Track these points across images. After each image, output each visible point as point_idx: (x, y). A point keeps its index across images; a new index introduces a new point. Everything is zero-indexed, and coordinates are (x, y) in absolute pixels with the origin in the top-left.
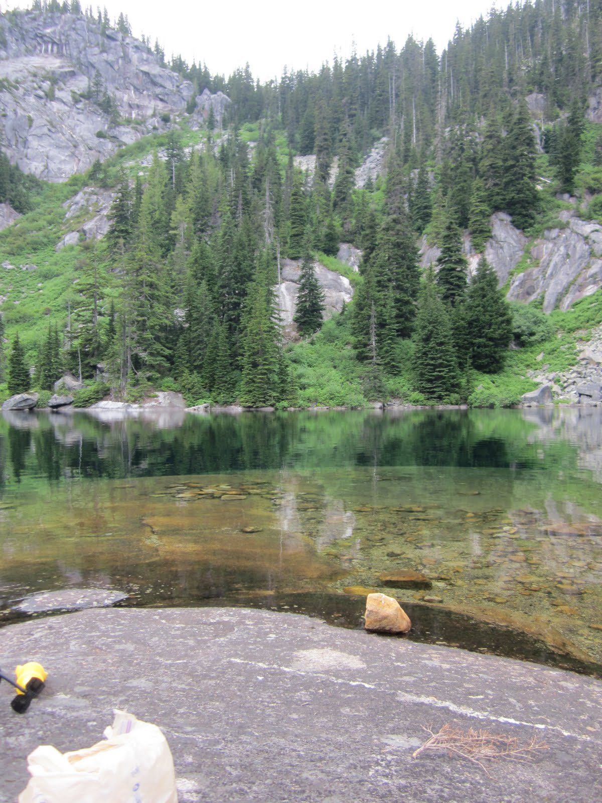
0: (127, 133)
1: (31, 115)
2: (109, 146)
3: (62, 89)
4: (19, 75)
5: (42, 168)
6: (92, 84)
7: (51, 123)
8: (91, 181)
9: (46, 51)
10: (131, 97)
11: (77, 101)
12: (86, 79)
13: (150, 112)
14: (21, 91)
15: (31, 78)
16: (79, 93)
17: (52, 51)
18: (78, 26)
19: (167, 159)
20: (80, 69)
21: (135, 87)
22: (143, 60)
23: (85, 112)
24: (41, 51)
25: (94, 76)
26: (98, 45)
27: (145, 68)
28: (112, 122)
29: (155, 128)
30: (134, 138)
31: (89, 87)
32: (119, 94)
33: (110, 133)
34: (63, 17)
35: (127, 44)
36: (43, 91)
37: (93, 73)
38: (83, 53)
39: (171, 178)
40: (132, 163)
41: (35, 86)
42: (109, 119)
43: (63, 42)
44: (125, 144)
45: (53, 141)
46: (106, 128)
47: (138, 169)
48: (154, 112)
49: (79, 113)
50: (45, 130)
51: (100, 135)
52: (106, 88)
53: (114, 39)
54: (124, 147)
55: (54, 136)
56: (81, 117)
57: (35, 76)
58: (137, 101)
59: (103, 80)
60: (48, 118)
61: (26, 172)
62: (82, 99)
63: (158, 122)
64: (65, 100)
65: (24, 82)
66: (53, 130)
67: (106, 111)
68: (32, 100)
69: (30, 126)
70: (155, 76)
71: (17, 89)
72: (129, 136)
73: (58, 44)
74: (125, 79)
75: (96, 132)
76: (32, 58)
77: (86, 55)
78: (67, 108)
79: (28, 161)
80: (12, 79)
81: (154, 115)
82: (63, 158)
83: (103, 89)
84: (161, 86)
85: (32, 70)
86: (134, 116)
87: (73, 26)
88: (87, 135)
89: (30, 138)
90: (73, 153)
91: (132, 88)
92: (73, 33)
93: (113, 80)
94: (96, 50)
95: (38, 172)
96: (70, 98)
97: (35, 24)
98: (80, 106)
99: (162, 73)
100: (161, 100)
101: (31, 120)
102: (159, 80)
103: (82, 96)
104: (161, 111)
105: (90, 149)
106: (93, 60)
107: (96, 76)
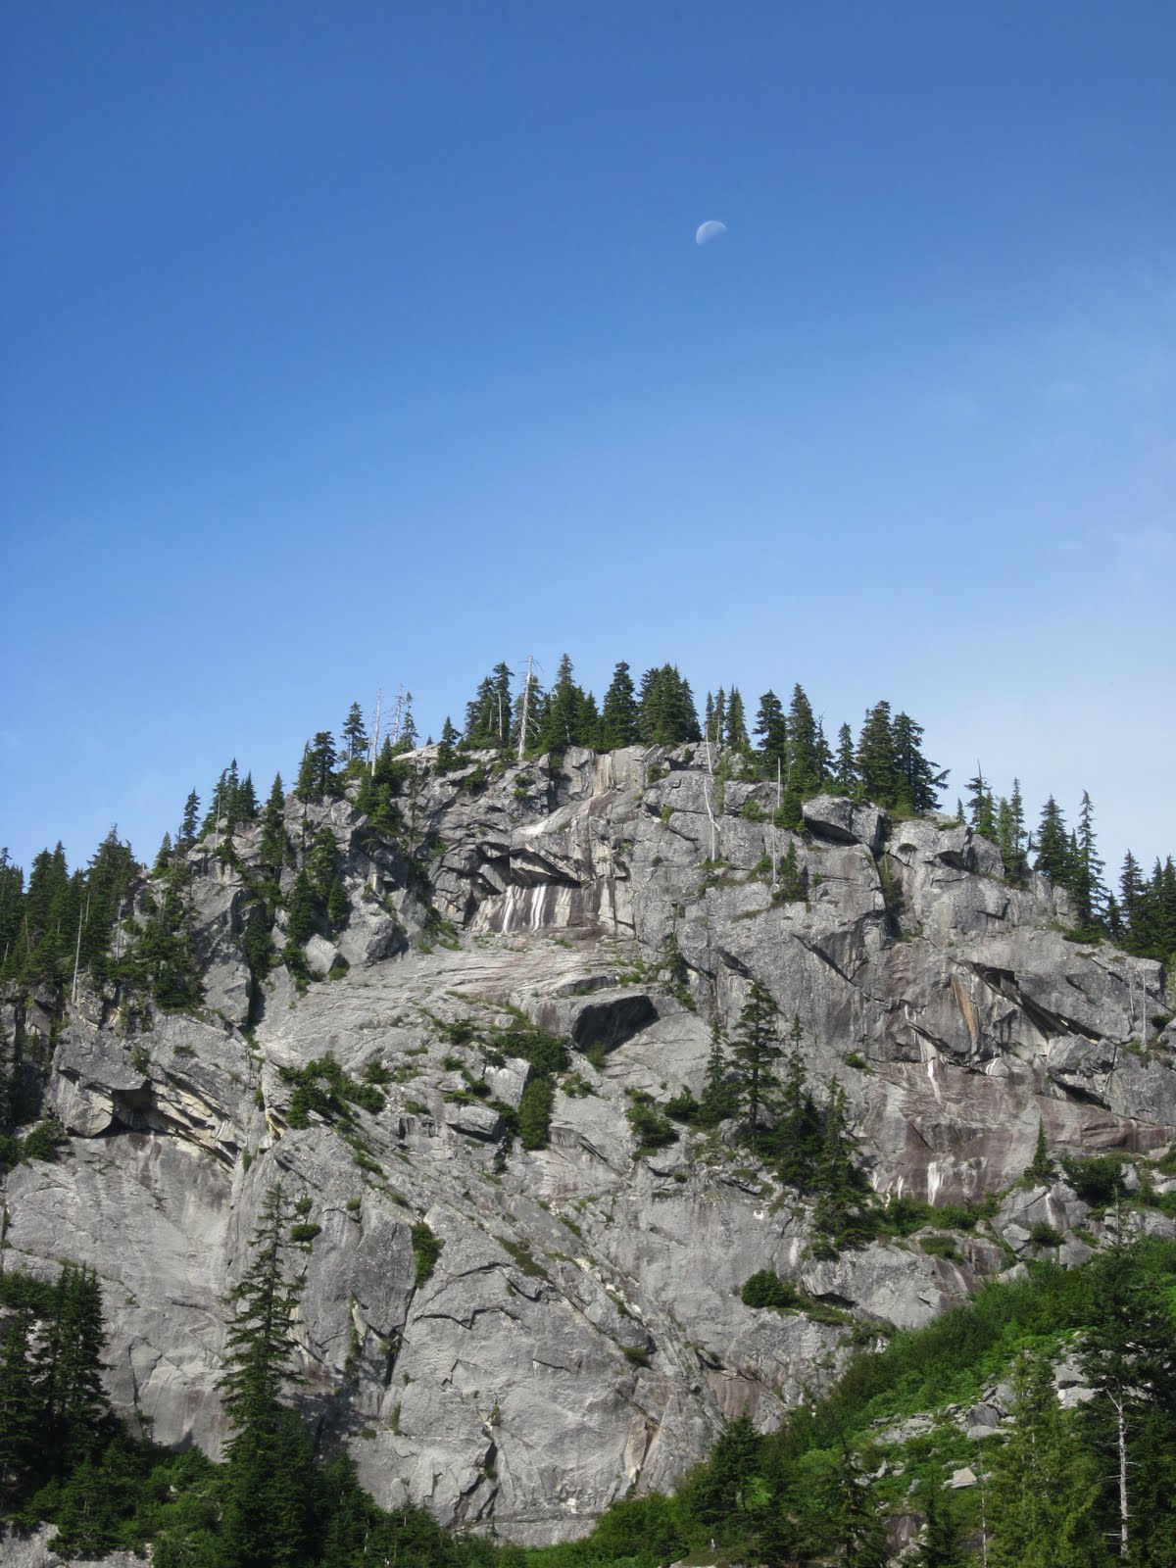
0: (894, 1272)
1: (428, 1220)
2: (809, 1340)
3: (587, 1090)
4: (391, 1038)
5: (467, 1477)
6: (729, 1054)
7: (520, 1252)
8: (703, 1531)
9: (522, 918)
10: (925, 1098)
11: (653, 1136)
12: (699, 1030)
13: (1019, 1158)
14: (393, 1111)
15: (440, 1050)
16: (665, 1098)
17: (549, 915)
18: (674, 797)
19: (1087, 1395)
20: (679, 988)
21: (941, 1046)
22: (983, 914)
23: (689, 1187)
24: (495, 923)
25: (736, 1016)
26: (765, 867)
27: (994, 952)
28: (823, 1227)
29: (1045, 1238)
30: (934, 1296)
31: (715, 1066)
32: (858, 1087)
33: (815, 1282)
34: (606, 760)
35: (907, 848)
36: (497, 1106)
37: (737, 992)
38: (693, 911)
39: (1113, 1492)
40: (918, 1425)
41: (458, 1082)
42: (809, 1211)
43: (603, 869)
44: (889, 1331)
45: (526, 1341)
46: (793, 1255)
47: (951, 1454)
48: (1040, 1156)
49: (660, 1195)
50: (494, 1286)
51: (766, 1292)
52: (797, 1068)
53: (845, 839)
54: (881, 1346)
55: (534, 1311)
56: (671, 1215)
57: (461, 1035)
58: (952, 1114)
59: (783, 1026)
60: (509, 1232)
61: (388, 1501)
62: (676, 1126)
63: (1058, 1206)
64: (594, 1140)
65: (408, 1072)
66: (532, 1285)
67: (797, 1178)
68: (439, 1149)
69: (424, 1275)
70: (1041, 983)
71: (376, 1106)
72: (910, 1286)
73: (574, 884)
74: (896, 1008)
75: (743, 1281)
76: (454, 958)
77: (704, 923)
78: (601, 1173)
79: (400, 1446)
80: (353, 1063)
81: (1040, 1172)
82: (572, 1419)
83: (780, 1072)
84: (1076, 1027)
85: (453, 1012)
86: (934, 1183)
87: (651, 797)
88: (691, 1296)
89: (414, 1333)
90: (623, 1397)
91: (929, 1049)
92: (646, 828)
93: (839, 1022)
94: (757, 894)
95: (446, 1496)
96: (623, 1127)
97: (473, 809)
98: (667, 1158)
99: (1077, 967)
100: (1077, 1095)
101: (427, 1246)
102: (1065, 1002)
103: (682, 1110)
104: (1074, 1153)
105: (714, 1364)
106: (738, 938)
107: (751, 1012)
